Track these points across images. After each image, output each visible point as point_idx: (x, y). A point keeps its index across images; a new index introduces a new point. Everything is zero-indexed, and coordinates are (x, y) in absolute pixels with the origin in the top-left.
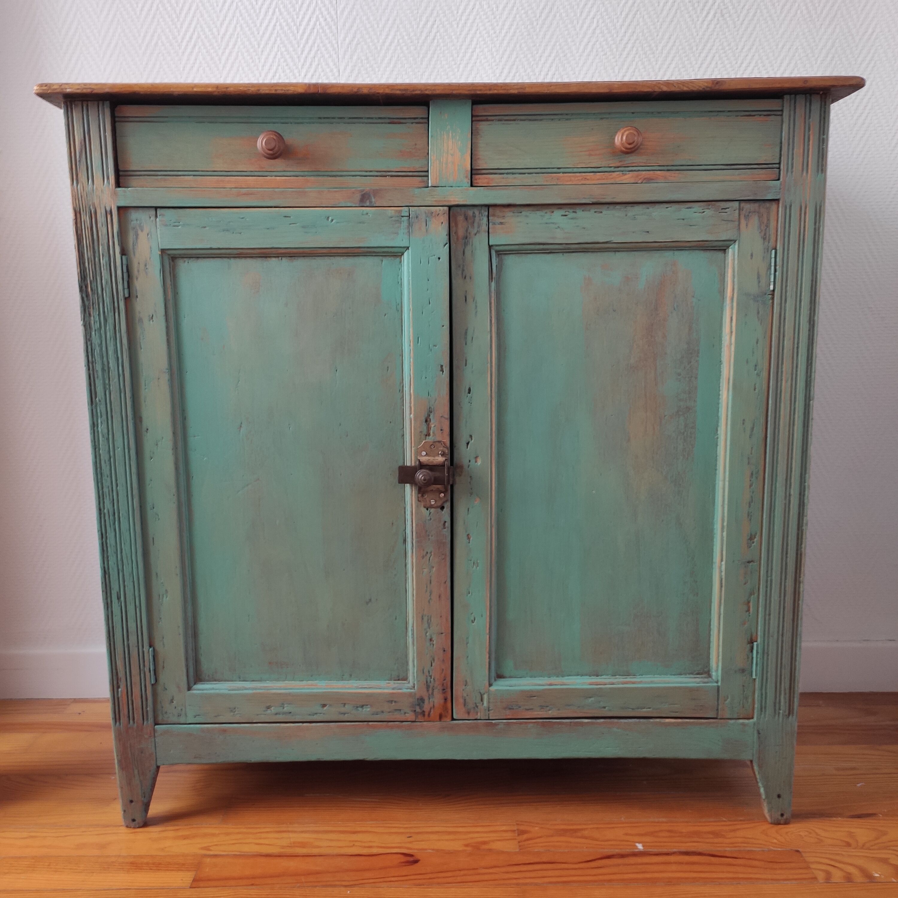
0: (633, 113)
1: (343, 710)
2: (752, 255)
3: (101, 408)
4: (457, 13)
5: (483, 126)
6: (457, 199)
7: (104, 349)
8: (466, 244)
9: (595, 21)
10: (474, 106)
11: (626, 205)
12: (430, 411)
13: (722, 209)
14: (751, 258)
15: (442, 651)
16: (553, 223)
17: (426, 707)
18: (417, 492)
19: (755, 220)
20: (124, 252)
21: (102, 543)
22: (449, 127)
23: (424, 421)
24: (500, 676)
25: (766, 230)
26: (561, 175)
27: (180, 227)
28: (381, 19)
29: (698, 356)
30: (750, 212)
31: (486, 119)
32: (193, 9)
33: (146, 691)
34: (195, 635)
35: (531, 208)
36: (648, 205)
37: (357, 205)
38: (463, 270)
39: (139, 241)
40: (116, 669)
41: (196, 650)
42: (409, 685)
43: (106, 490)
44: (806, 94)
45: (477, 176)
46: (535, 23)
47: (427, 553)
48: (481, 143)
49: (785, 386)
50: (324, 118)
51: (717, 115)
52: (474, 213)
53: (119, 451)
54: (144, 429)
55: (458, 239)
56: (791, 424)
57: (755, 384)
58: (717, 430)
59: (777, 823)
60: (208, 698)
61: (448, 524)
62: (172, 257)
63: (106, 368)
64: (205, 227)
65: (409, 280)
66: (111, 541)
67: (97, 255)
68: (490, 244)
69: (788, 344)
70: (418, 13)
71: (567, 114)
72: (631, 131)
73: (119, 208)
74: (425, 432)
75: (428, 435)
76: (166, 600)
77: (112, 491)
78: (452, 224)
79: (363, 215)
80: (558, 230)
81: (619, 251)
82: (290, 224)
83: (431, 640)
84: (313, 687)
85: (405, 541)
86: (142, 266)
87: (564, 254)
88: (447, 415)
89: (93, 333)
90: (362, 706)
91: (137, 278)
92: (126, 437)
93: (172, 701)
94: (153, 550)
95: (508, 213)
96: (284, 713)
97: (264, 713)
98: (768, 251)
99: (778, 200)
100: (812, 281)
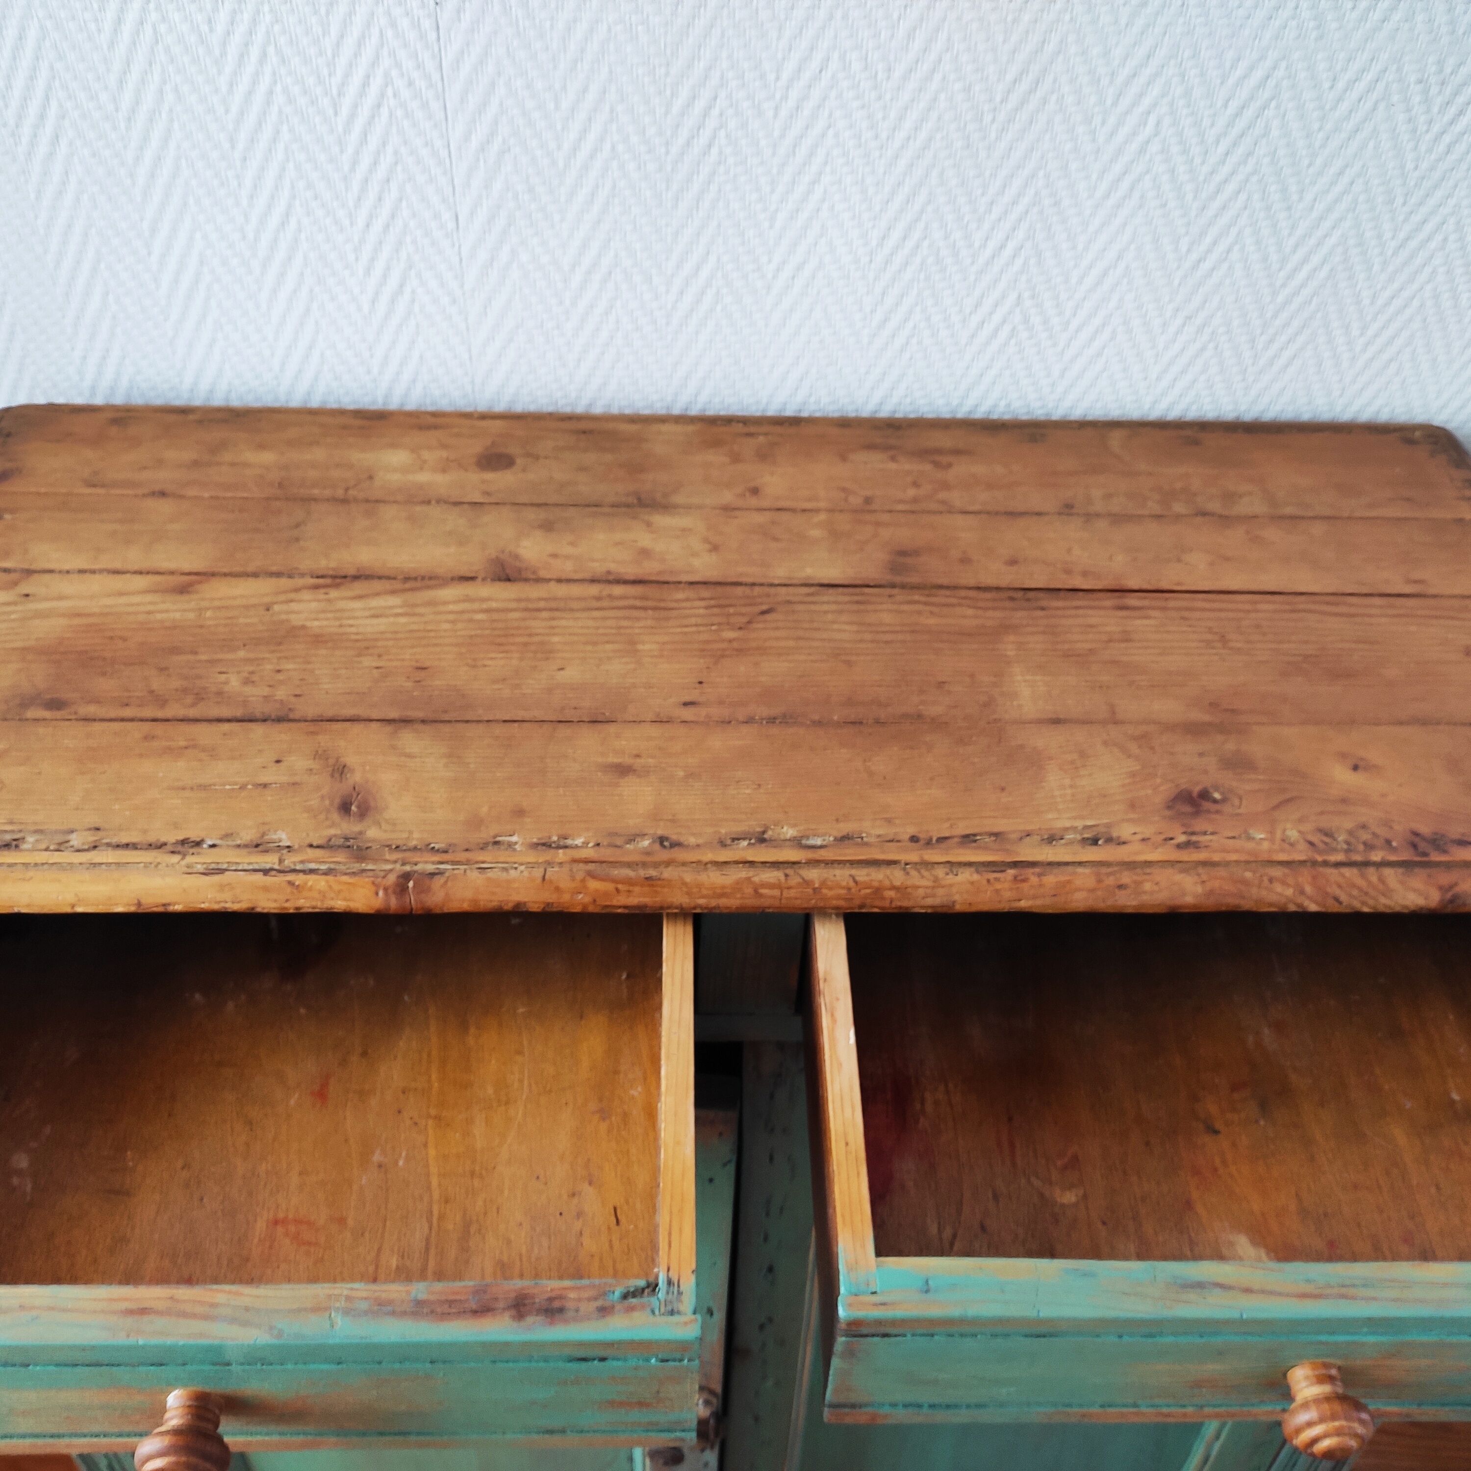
4: (777, 79)
9: (1152, 120)
28: (564, 88)
32: (32, 34)
46: (988, 118)
70: (667, 74)
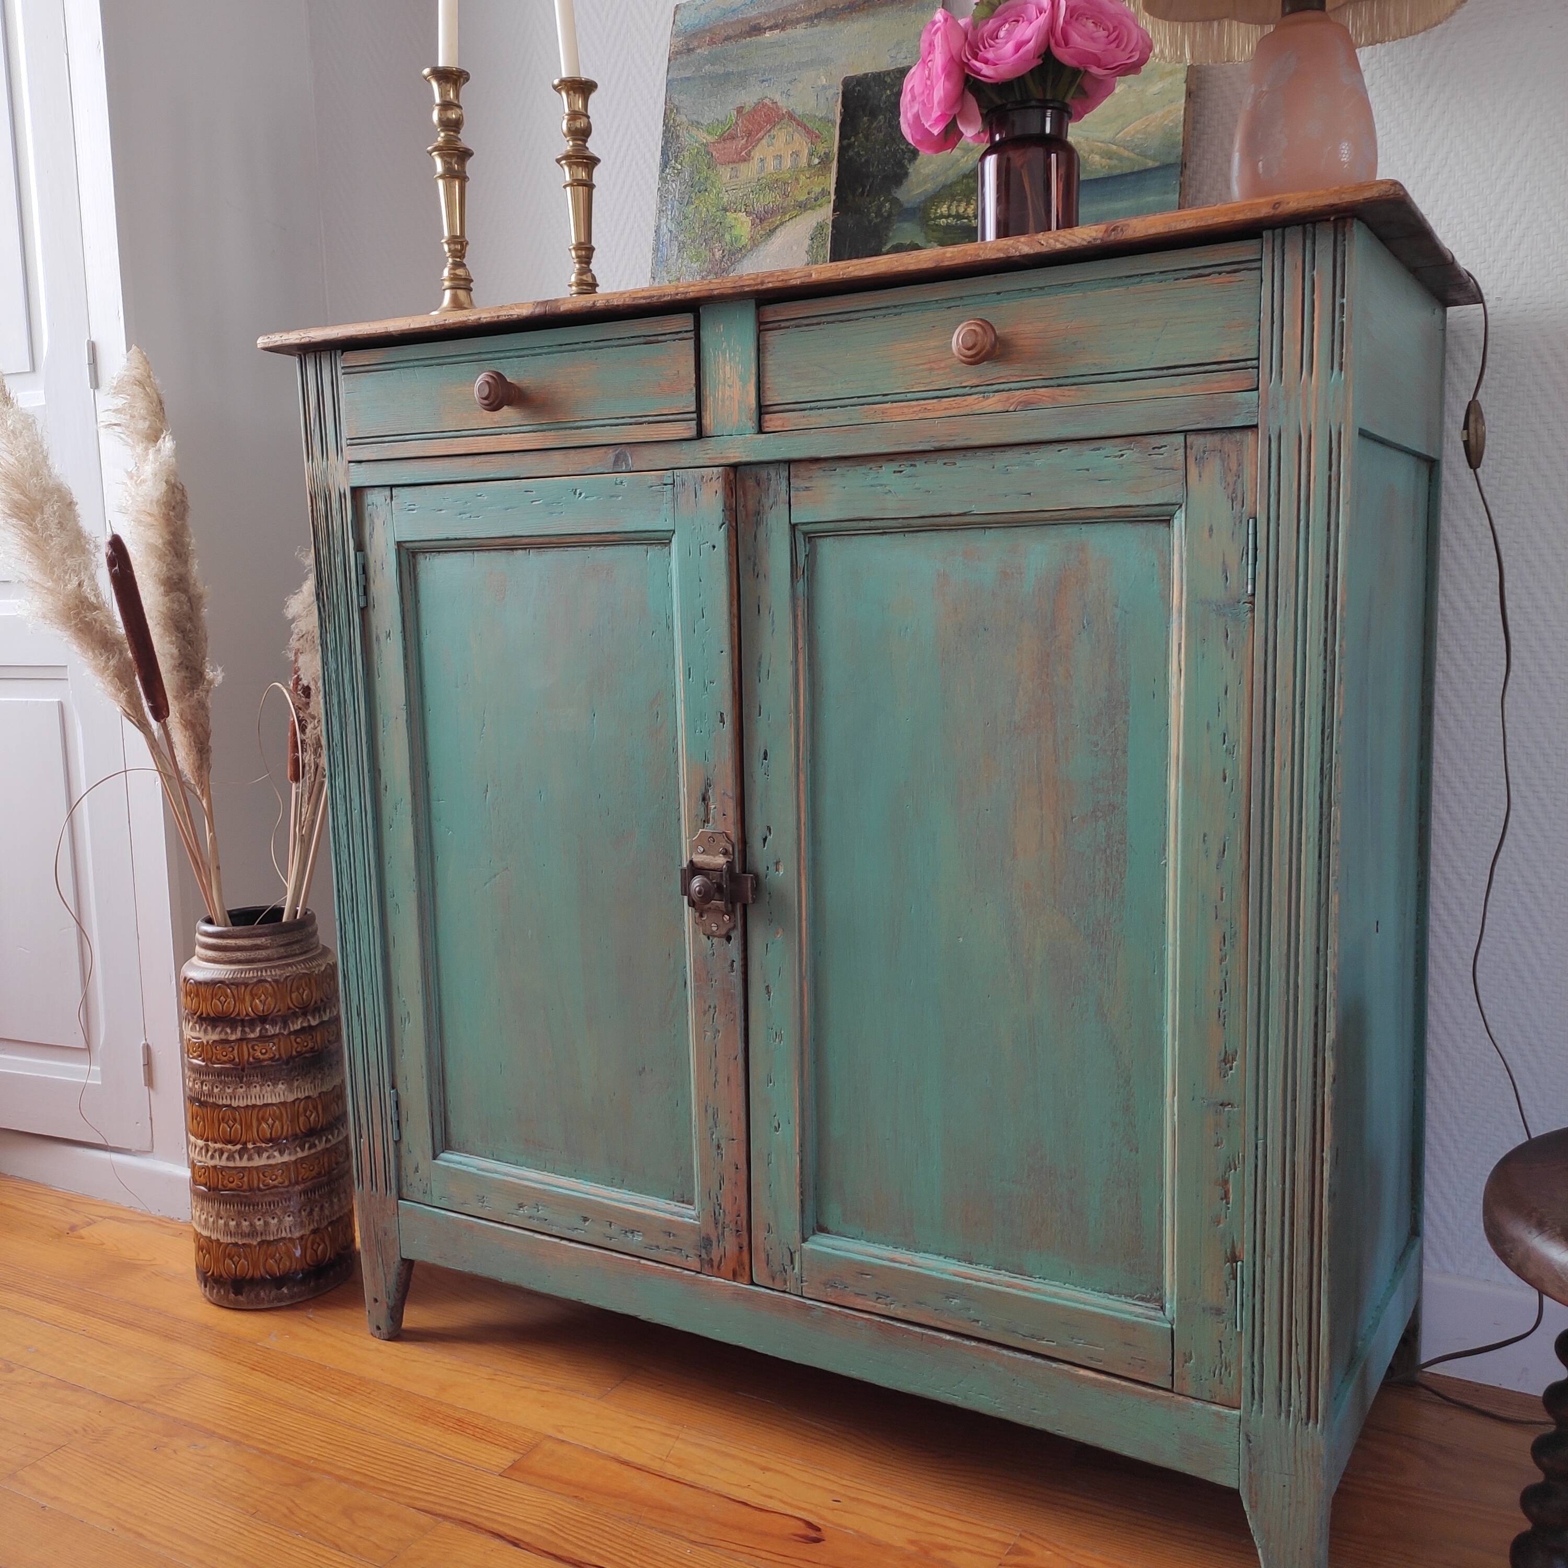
0: (998, 293)
1: (608, 1230)
2: (1211, 530)
5: (772, 338)
6: (739, 455)
7: (340, 678)
8: (758, 523)
10: (759, 309)
11: (992, 450)
12: (708, 785)
13: (1154, 448)
14: (1210, 536)
15: (734, 1168)
16: (881, 485)
17: (715, 1254)
18: (693, 912)
19: (1214, 466)
20: (358, 549)
22: (725, 345)
23: (701, 799)
24: (822, 1229)
25: (1235, 482)
26: (888, 405)
27: (415, 511)
29: (1126, 713)
30: (1204, 452)
31: (777, 326)
33: (388, 1148)
34: (443, 1083)
35: (848, 463)
36: (1028, 448)
37: (610, 471)
38: (755, 564)
39: (375, 531)
40: (358, 1112)
41: (444, 1103)
42: (693, 1213)
44: (1304, 224)
45: (767, 417)
47: (710, 1007)
48: (770, 362)
49: (1282, 777)
50: (566, 344)
51: (1140, 282)
52: (769, 474)
54: (383, 786)
55: (747, 515)
56: (1296, 847)
57: (1224, 770)
58: (1164, 850)
61: (737, 965)
62: (409, 553)
63: (342, 701)
65: (677, 580)
67: (331, 552)
68: (793, 521)
69: (1283, 696)
71: (895, 307)
73: (353, 490)
74: (702, 816)
75: (706, 821)
76: (408, 1026)
78: (740, 493)
79: (616, 484)
80: (889, 497)
81: (990, 528)
82: (532, 502)
83: (719, 1147)
84: (574, 1188)
85: (685, 984)
86: (379, 564)
87: (907, 535)
88: (732, 793)
90: (632, 1232)
91: (374, 581)
93: (417, 1170)
94: (394, 953)
95: (814, 472)
96: (539, 1219)
97: (515, 1211)
98: (1241, 522)
99: (1256, 426)
100: (1328, 576)
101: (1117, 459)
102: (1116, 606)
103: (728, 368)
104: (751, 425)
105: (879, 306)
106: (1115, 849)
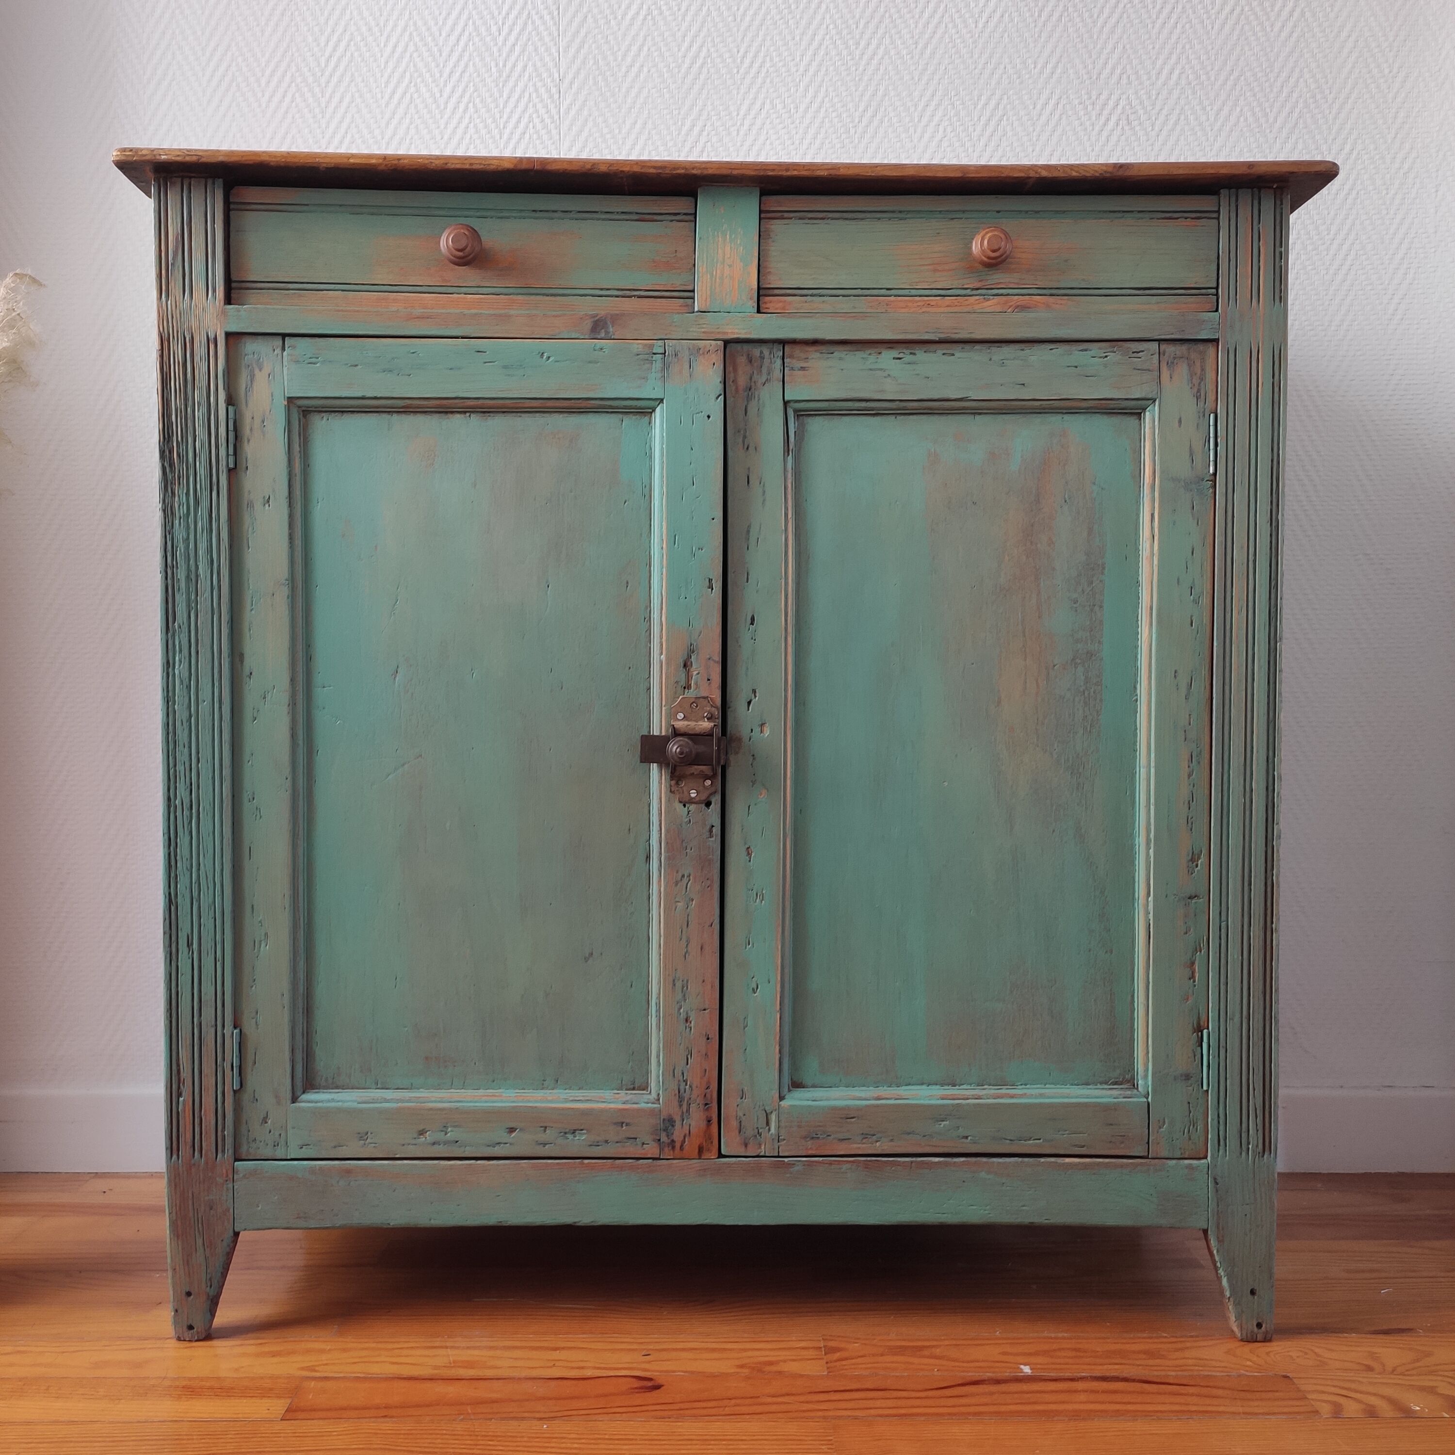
0: (998, 212)
1: (542, 1137)
2: (1180, 421)
3: (181, 639)
4: (738, 115)
5: (777, 227)
6: (737, 331)
7: (192, 545)
8: (749, 399)
9: (941, 129)
10: (764, 198)
11: (989, 345)
12: (691, 651)
13: (1133, 353)
14: (1180, 425)
15: (705, 1039)
16: (881, 369)
17: (678, 1134)
18: (669, 777)
19: (1182, 370)
20: (231, 401)
21: (169, 854)
22: (725, 226)
23: (682, 665)
24: (797, 1085)
25: (1200, 384)
26: (892, 298)
27: (318, 365)
28: (624, 122)
29: (1103, 573)
30: (1174, 358)
31: (781, 215)
32: (347, 100)
33: (223, 1102)
34: (308, 1011)
35: (848, 347)
36: (1022, 346)
37: (587, 337)
38: (745, 437)
39: (255, 384)
40: (178, 1065)
41: (309, 1034)
42: (649, 1097)
43: (180, 768)
44: (1252, 188)
45: (768, 299)
46: (852, 131)
47: (683, 876)
48: (774, 249)
49: (1238, 619)
50: (541, 211)
51: (1123, 217)
52: (761, 352)
53: (205, 707)
54: (246, 671)
55: (737, 390)
56: (1249, 678)
57: (1192, 616)
58: (1135, 688)
59: (1250, 1339)
60: (324, 1114)
61: (717, 830)
62: (303, 411)
63: (193, 577)
64: (356, 365)
65: (662, 448)
66: (183, 850)
67: (190, 403)
68: (786, 399)
69: (1239, 555)
70: (679, 113)
71: (900, 212)
72: (996, 233)
73: (228, 335)
74: (683, 682)
75: (688, 687)
76: (265, 949)
77: (191, 769)
78: (730, 369)
79: (595, 350)
80: (889, 380)
81: (980, 414)
82: (485, 363)
83: (687, 1020)
84: (495, 1099)
85: (648, 858)
86: (257, 421)
87: (899, 417)
88: (718, 657)
89: (177, 522)
90: (574, 1132)
91: (249, 441)
92: (216, 684)
93: (265, 1121)
94: (248, 866)
95: (813, 353)
96: (446, 1143)
97: (414, 1142)
98: (1204, 415)
99: (1216, 341)
100: (1272, 461)
101: (1101, 360)
102: (1094, 484)
103: (728, 249)
104: (752, 305)
105: (885, 209)
106: (1092, 690)
